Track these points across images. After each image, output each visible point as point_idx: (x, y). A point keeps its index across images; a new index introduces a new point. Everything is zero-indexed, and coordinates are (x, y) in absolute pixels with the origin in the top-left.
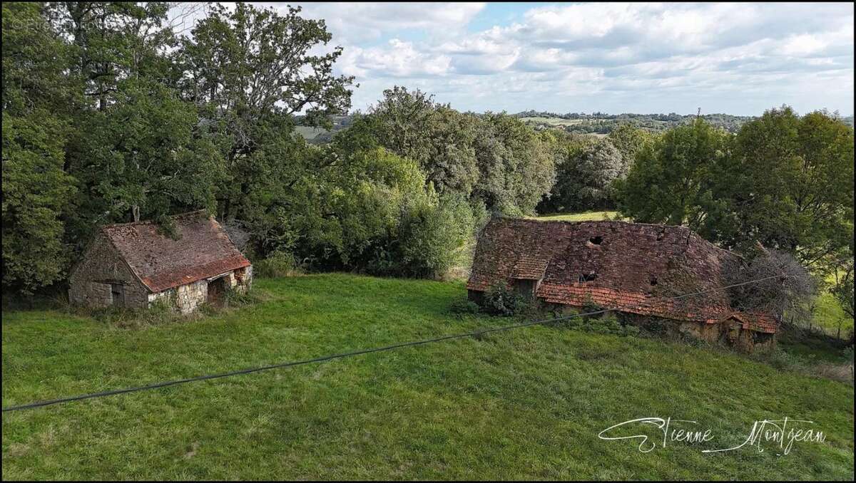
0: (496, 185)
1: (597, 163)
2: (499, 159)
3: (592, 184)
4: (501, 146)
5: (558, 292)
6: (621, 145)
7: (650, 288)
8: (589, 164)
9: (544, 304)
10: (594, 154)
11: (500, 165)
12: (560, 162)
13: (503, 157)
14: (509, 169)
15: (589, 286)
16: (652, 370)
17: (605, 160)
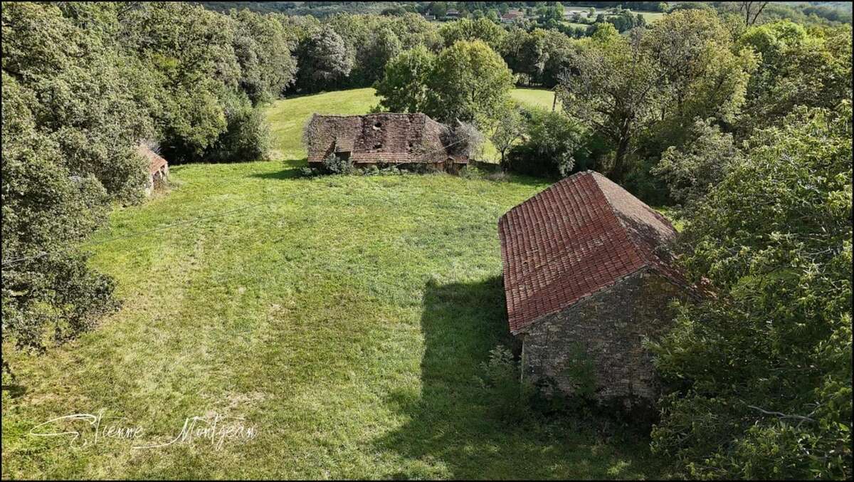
0: (254, 77)
1: (325, 48)
2: (254, 55)
3: (324, 68)
4: (254, 44)
5: (363, 158)
6: (341, 32)
7: (409, 148)
8: (318, 50)
9: (357, 165)
10: (321, 40)
11: (254, 60)
12: (293, 49)
13: (256, 51)
14: (261, 61)
15: (378, 151)
16: (419, 187)
17: (332, 46)
